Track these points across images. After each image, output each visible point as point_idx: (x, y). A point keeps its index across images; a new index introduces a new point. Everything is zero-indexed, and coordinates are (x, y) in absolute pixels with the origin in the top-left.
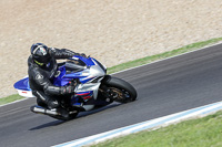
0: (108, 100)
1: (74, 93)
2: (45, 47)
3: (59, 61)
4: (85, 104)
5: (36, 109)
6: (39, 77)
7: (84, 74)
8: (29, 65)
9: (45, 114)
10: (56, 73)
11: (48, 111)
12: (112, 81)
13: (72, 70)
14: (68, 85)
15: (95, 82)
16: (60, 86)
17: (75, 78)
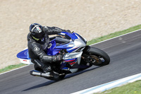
0: (88, 64)
1: (62, 60)
2: (40, 27)
3: (50, 36)
4: (71, 68)
5: (34, 73)
6: (37, 49)
7: (70, 46)
8: (29, 40)
9: (41, 76)
10: (48, 46)
11: (43, 74)
12: (91, 50)
13: (61, 42)
14: (58, 54)
15: (78, 51)
16: (52, 55)
17: (63, 49)
